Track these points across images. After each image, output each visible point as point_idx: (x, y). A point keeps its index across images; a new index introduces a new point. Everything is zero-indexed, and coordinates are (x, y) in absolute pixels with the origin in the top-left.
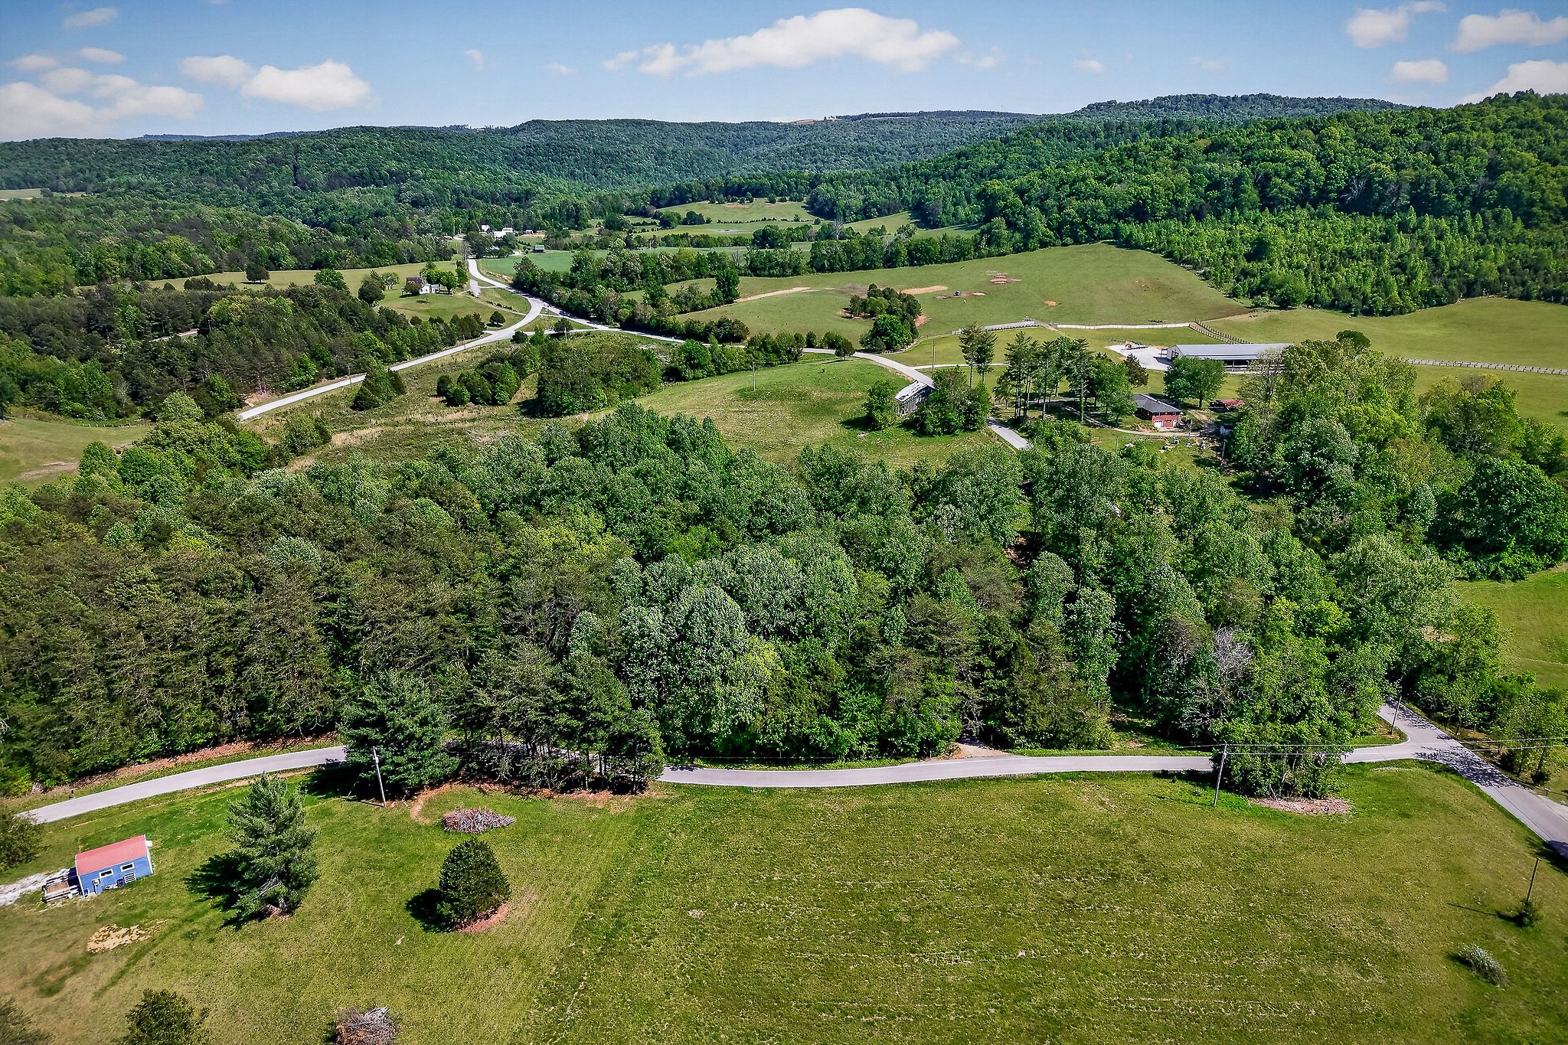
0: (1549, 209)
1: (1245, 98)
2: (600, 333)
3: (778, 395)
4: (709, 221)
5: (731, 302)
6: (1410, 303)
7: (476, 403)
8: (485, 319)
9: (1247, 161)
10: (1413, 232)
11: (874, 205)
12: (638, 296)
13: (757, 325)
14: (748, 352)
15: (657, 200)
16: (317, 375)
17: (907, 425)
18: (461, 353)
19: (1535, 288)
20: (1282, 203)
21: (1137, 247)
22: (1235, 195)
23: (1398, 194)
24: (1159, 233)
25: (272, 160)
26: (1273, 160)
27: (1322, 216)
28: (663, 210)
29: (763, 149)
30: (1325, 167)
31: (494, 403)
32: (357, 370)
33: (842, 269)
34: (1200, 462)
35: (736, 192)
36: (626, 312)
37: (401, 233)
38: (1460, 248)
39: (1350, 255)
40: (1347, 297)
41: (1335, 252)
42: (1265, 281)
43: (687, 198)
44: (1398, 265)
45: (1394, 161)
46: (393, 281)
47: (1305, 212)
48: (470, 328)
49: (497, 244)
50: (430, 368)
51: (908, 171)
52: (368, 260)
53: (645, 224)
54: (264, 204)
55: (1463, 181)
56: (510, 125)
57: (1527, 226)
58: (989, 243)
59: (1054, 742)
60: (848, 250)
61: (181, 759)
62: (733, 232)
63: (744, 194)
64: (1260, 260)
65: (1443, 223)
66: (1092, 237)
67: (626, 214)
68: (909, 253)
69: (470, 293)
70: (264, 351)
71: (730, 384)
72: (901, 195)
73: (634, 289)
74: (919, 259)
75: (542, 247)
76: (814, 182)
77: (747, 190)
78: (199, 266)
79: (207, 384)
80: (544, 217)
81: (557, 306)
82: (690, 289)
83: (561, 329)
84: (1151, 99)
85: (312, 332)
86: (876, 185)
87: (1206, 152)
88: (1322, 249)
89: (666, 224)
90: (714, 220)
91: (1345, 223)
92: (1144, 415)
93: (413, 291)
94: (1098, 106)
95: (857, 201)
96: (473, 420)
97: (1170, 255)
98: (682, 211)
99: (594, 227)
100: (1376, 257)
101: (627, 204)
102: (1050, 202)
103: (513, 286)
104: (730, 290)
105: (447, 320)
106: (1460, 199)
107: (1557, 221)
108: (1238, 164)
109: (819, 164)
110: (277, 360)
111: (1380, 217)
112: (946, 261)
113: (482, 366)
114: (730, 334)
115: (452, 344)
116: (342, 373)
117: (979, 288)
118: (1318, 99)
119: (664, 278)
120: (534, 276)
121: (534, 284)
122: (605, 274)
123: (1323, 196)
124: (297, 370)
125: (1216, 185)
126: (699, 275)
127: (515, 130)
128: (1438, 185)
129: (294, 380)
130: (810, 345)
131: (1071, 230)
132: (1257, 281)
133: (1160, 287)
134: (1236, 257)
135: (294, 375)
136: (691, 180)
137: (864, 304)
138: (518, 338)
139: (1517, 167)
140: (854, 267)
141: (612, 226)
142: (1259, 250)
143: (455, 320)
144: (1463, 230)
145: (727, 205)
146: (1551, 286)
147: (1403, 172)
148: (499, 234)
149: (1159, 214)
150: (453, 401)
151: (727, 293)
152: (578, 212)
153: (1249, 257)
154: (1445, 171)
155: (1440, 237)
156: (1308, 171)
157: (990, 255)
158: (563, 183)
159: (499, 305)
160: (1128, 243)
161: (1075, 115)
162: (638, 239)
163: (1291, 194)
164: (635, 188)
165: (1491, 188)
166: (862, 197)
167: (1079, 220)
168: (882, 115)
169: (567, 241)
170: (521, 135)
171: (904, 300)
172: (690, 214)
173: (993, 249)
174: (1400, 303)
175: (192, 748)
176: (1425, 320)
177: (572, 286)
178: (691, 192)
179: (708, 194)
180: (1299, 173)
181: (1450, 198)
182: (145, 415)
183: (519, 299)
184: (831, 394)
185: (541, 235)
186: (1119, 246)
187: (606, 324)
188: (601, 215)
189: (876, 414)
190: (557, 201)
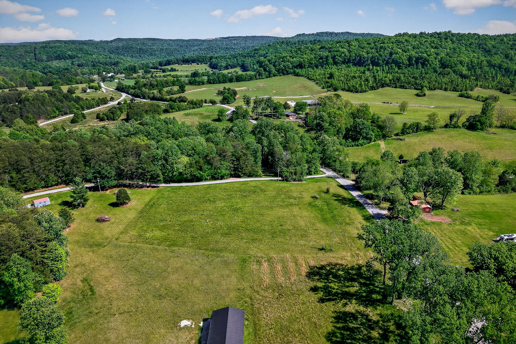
0: (404, 64)
1: (342, 33)
2: (144, 102)
3: (195, 114)
4: (178, 71)
5: (183, 92)
6: (367, 89)
7: (108, 120)
8: (108, 99)
9: (330, 52)
10: (371, 70)
11: (229, 65)
12: (155, 92)
13: (189, 98)
14: (188, 105)
15: (161, 64)
16: (58, 114)
17: (228, 120)
18: (102, 108)
19: (398, 85)
20: (339, 63)
21: (300, 76)
22: (327, 61)
23: (368, 61)
24: (306, 72)
25: (26, 52)
26: (336, 51)
27: (349, 67)
28: (163, 67)
29: (196, 48)
30: (349, 53)
31: (114, 120)
32: (71, 113)
33: (217, 83)
34: (299, 126)
35: (186, 61)
36: (152, 95)
37: (77, 75)
38: (381, 75)
39: (354, 77)
40: (352, 88)
41: (351, 76)
42: (331, 84)
43: (171, 63)
44: (366, 80)
45: (367, 52)
46: (77, 89)
47: (344, 66)
48: (104, 101)
49: (109, 77)
50: (93, 112)
51: (240, 55)
52: (67, 83)
53: (157, 71)
54: (25, 66)
55: (384, 57)
56: (109, 40)
57: (399, 69)
58: (259, 75)
59: (250, 176)
60: (218, 78)
61: (49, 188)
62: (186, 73)
63: (189, 62)
64: (331, 79)
65: (378, 68)
66: (288, 73)
67: (151, 68)
68: (236, 78)
69: (102, 92)
70: (42, 107)
71: (182, 112)
72: (237, 62)
73: (154, 90)
74: (239, 80)
75: (124, 79)
76: (211, 58)
77: (190, 61)
78: (10, 85)
79: (26, 117)
80: (124, 70)
81: (130, 95)
82: (171, 89)
83: (132, 100)
84: (315, 33)
85: (56, 102)
86: (230, 59)
87: (320, 49)
88: (347, 76)
89: (164, 71)
90: (180, 70)
91: (354, 69)
92: (288, 116)
93: (84, 91)
94: (300, 35)
95: (224, 64)
96: (108, 124)
97: (308, 78)
98: (169, 67)
99: (141, 73)
100: (360, 77)
101: (151, 65)
102: (277, 63)
103: (116, 90)
104: (183, 89)
105: (97, 99)
106: (383, 62)
107: (406, 68)
108: (327, 52)
109: (214, 53)
110: (46, 110)
111: (363, 67)
112: (247, 81)
113: (109, 110)
114: (183, 100)
115: (99, 106)
116: (66, 114)
117: (255, 88)
118: (363, 33)
119: (163, 86)
120: (123, 86)
121: (123, 88)
122: (145, 85)
123: (349, 61)
124: (52, 113)
125: (321, 58)
126: (174, 85)
127: (111, 42)
128: (377, 58)
129: (52, 116)
130: (206, 103)
131: (282, 71)
132: (329, 84)
133: (304, 87)
134: (325, 78)
135: (52, 114)
136: (172, 58)
137: (222, 92)
138: (119, 103)
139: (397, 53)
140: (220, 82)
141: (146, 72)
142: (331, 76)
143: (99, 99)
144: (383, 70)
145: (183, 65)
146: (402, 85)
147: (369, 55)
148: (110, 75)
149: (306, 67)
150: (102, 120)
151: (182, 89)
152: (135, 68)
153: (329, 78)
154: (379, 54)
155: (377, 72)
156: (345, 54)
157: (259, 79)
158: (129, 59)
159: (112, 95)
160: (297, 75)
161: (293, 37)
162: (155, 76)
163: (341, 61)
164: (154, 60)
165: (390, 59)
166: (226, 63)
167: (284, 68)
168: (234, 37)
169: (132, 77)
170: (113, 43)
171: (233, 91)
172: (172, 68)
173: (260, 77)
174: (364, 89)
175: (52, 186)
176: (371, 94)
177: (135, 89)
178: (172, 61)
179: (178, 62)
180: (343, 55)
181: (381, 62)
182: (7, 126)
183: (118, 93)
184: (209, 114)
185: (124, 75)
186: (295, 76)
187: (146, 99)
188: (143, 69)
189: (221, 117)
190: (127, 65)
